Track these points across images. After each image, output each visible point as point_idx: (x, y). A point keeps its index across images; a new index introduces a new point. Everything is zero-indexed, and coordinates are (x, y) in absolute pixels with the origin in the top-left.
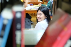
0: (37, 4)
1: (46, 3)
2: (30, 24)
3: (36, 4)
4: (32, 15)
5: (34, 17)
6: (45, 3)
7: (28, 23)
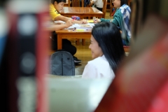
0: (90, 17)
1: (110, 16)
2: (73, 64)
4: (76, 44)
5: (83, 48)
7: (68, 63)
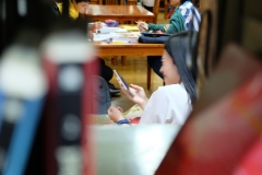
0: (132, 21)
1: (165, 18)
3: (129, 23)
6: (161, 16)
